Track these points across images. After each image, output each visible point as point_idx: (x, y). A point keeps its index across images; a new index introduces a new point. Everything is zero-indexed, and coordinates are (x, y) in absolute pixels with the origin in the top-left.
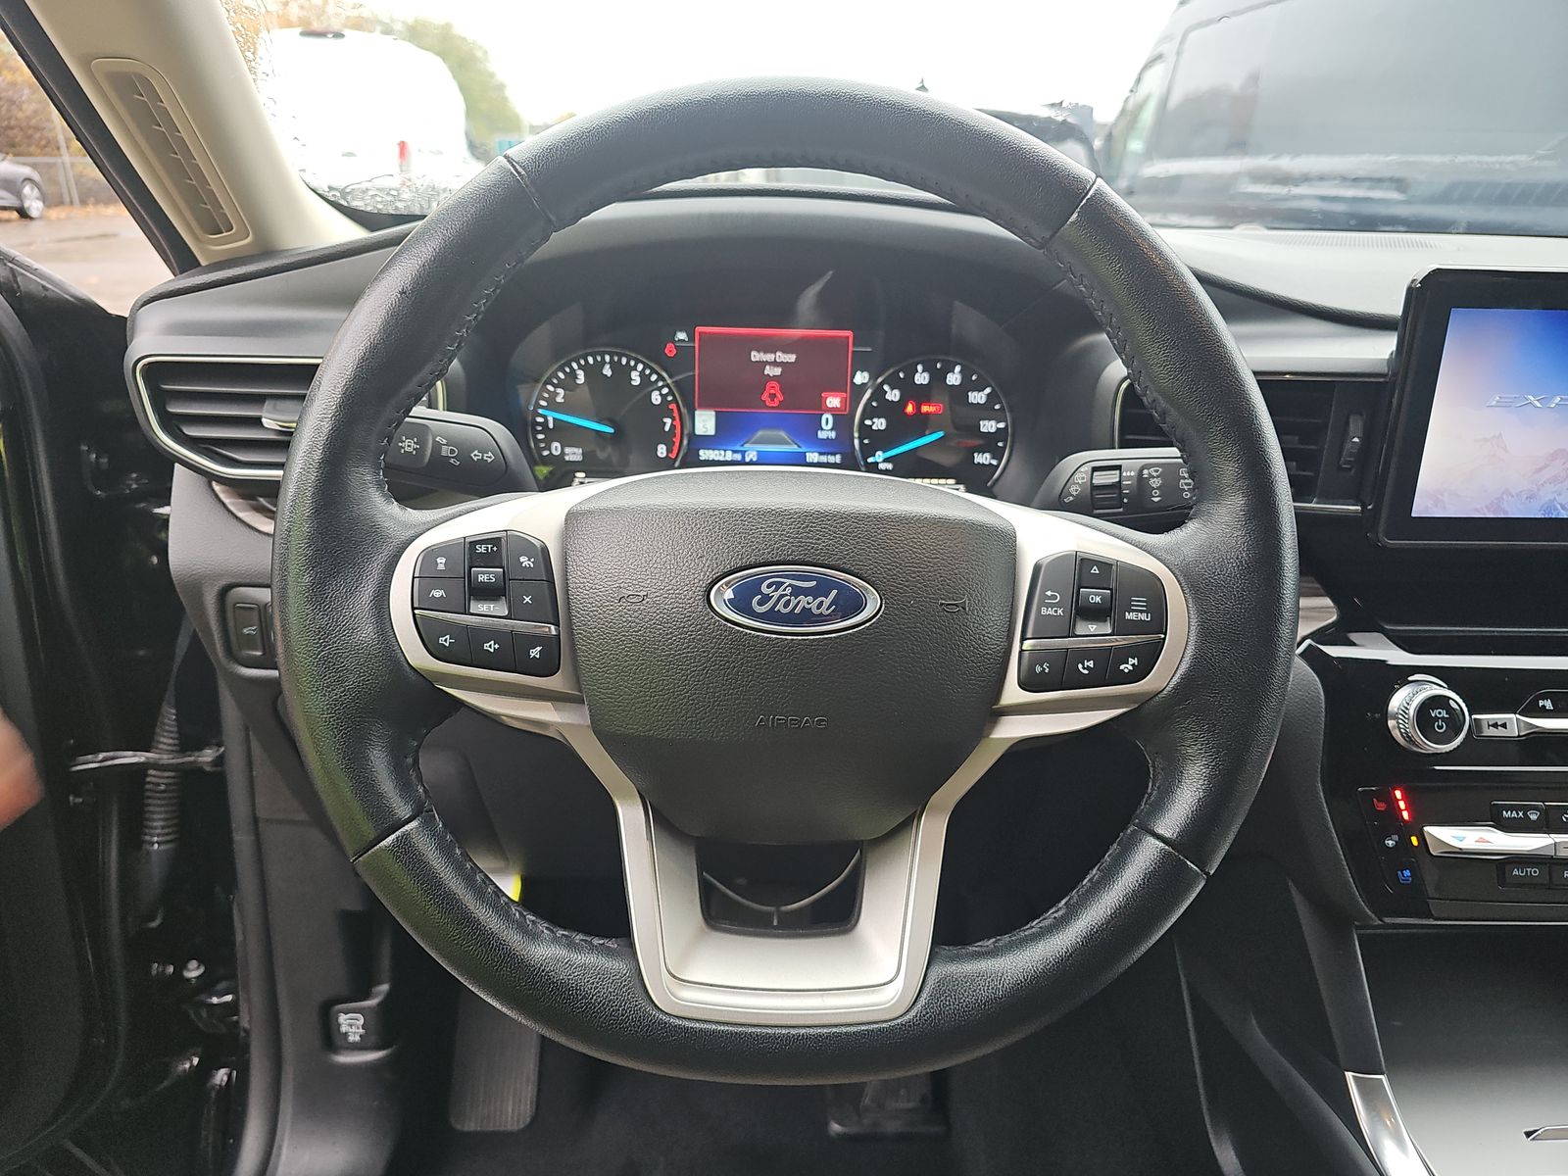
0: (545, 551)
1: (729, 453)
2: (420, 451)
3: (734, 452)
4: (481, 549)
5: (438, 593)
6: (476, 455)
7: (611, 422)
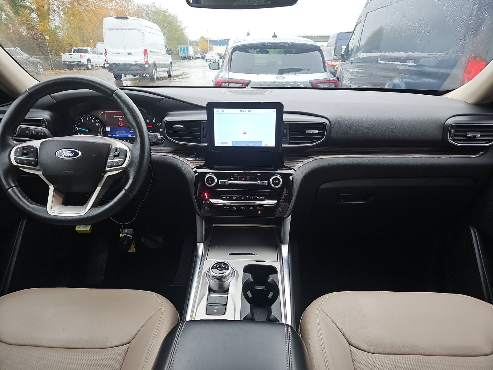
0: (37, 148)
1: (113, 135)
2: (29, 133)
3: (114, 135)
4: (25, 148)
5: (18, 154)
6: (40, 134)
7: (88, 129)
